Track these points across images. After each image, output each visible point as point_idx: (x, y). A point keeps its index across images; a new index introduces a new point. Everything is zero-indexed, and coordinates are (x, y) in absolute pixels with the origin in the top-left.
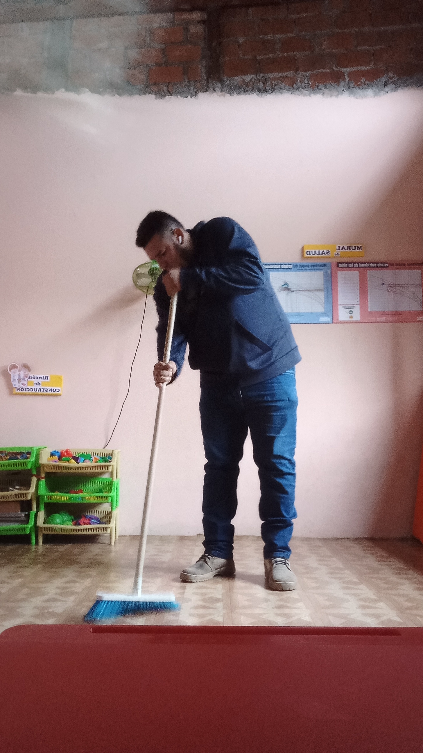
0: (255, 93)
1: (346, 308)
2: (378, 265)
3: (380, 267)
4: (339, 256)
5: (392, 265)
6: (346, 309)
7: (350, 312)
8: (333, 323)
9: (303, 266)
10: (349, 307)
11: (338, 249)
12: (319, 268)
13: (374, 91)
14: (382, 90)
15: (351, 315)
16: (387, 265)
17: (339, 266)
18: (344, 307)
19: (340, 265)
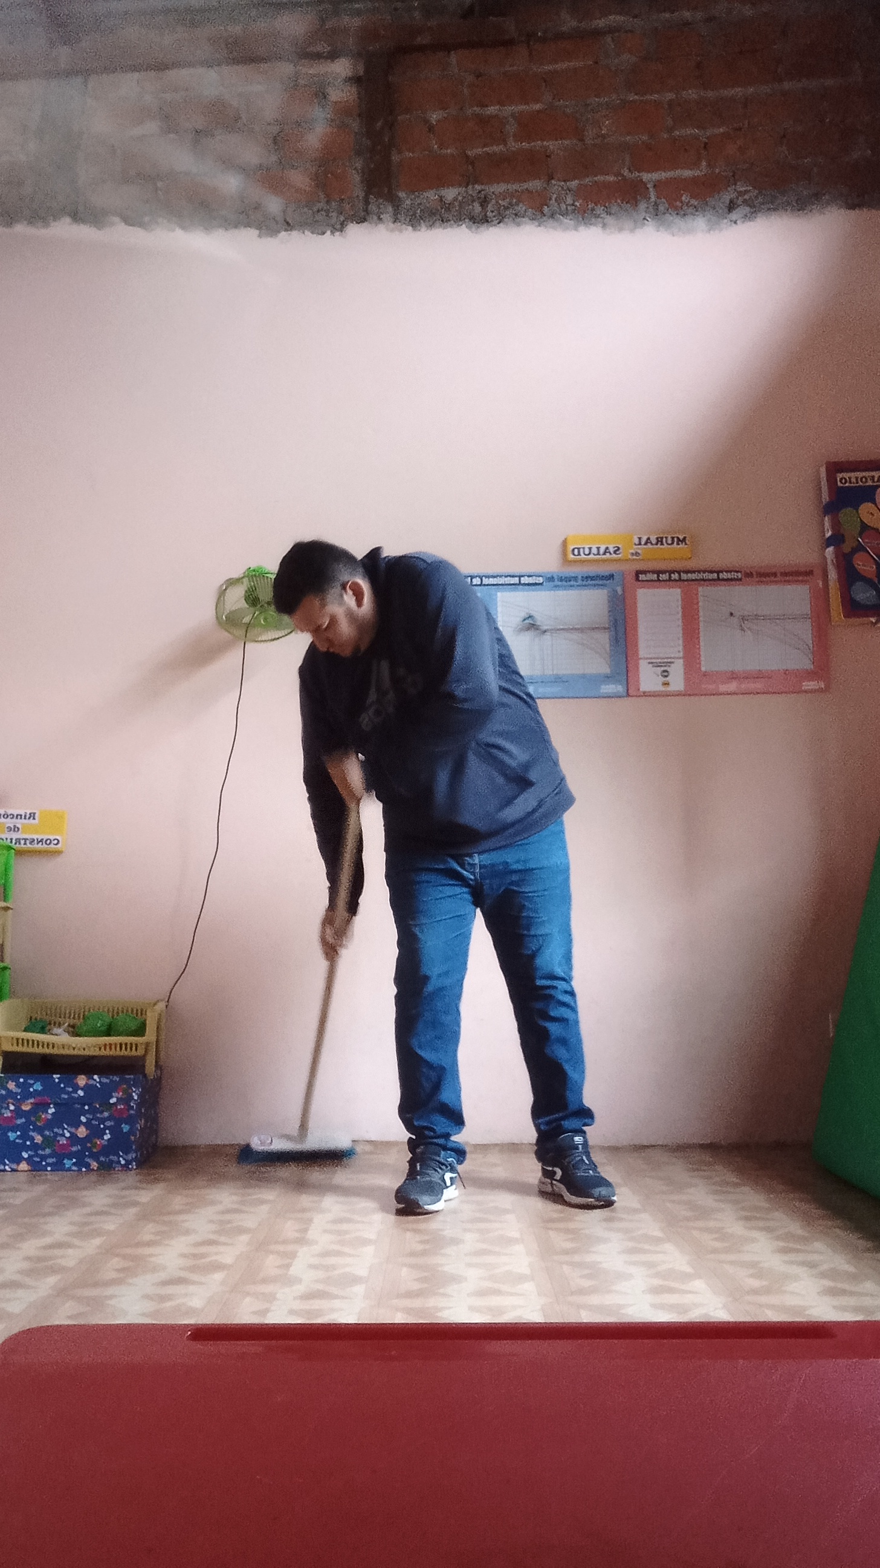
0: (464, 225)
1: (653, 665)
2: (722, 576)
3: (724, 580)
4: (640, 557)
5: (749, 575)
6: (656, 667)
7: (666, 674)
8: (628, 695)
9: (568, 579)
10: (660, 663)
11: (637, 542)
12: (601, 582)
13: (709, 220)
14: (726, 218)
15: (665, 679)
16: (739, 575)
17: (640, 579)
18: (649, 663)
19: (642, 577)
